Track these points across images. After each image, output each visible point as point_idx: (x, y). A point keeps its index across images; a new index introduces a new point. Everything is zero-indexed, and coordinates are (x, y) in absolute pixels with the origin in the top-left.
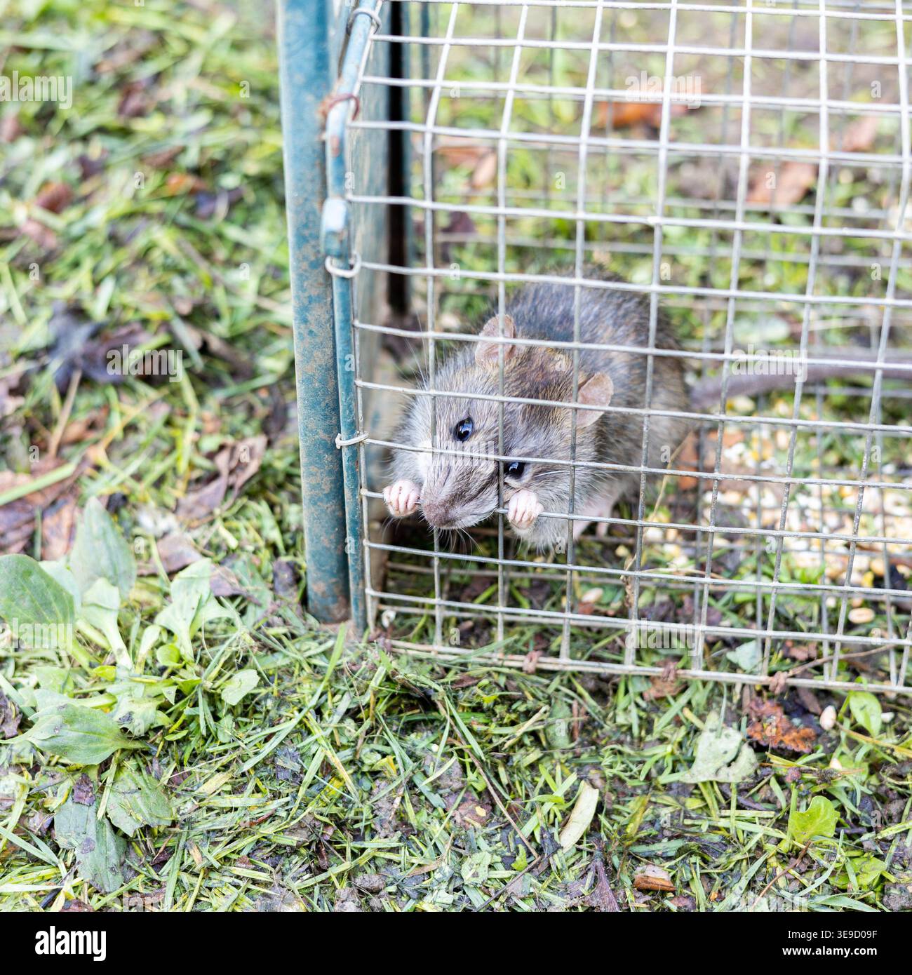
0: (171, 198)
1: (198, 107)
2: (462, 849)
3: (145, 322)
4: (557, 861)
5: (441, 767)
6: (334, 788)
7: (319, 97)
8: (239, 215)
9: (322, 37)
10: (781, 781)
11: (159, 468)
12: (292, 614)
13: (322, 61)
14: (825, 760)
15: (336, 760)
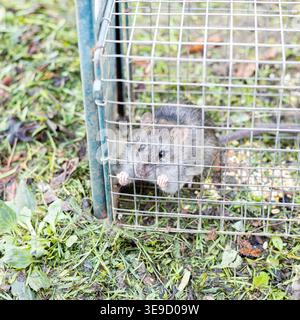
0: (46, 80)
1: (54, 50)
2: (146, 292)
3: (38, 121)
4: (177, 295)
5: (138, 265)
6: (104, 273)
7: (91, 47)
8: (68, 85)
9: (91, 28)
10: (250, 267)
11: (44, 169)
12: (89, 216)
13: (92, 35)
14: (265, 259)
15: (104, 264)
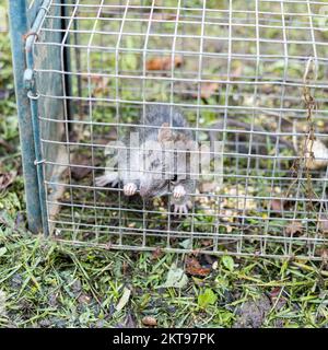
2: (80, 311)
4: (114, 315)
6: (34, 290)
7: (23, 34)
8: (13, 98)
10: (197, 287)
12: (22, 230)
14: (213, 280)
15: (35, 280)
